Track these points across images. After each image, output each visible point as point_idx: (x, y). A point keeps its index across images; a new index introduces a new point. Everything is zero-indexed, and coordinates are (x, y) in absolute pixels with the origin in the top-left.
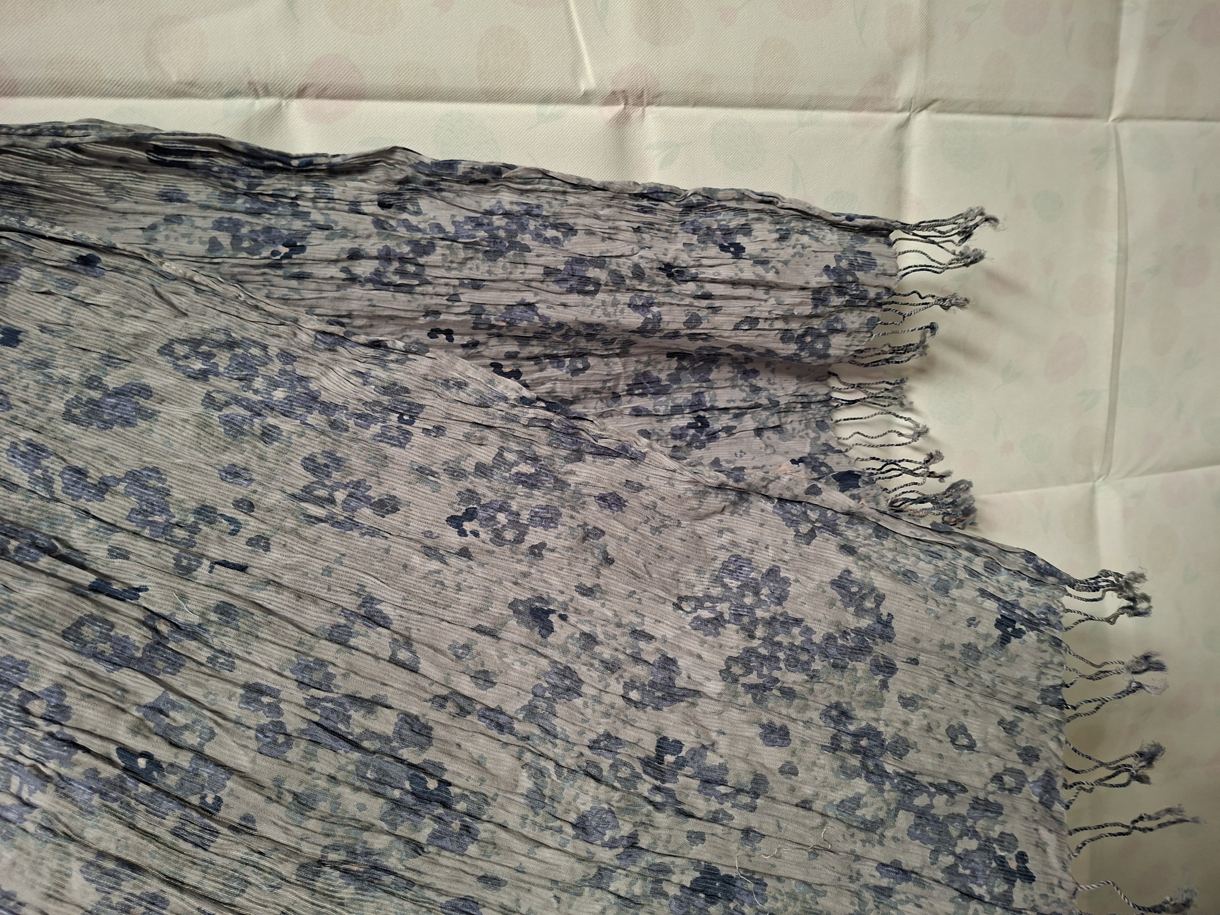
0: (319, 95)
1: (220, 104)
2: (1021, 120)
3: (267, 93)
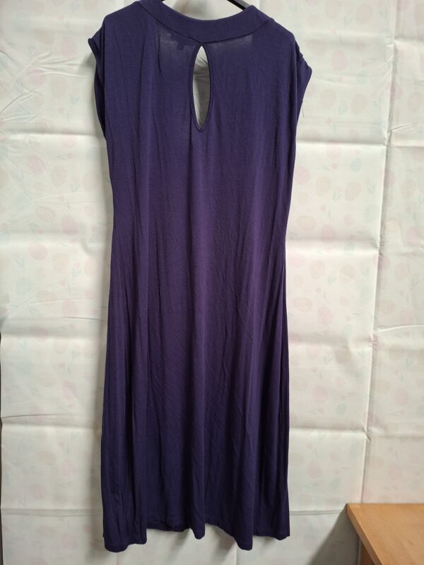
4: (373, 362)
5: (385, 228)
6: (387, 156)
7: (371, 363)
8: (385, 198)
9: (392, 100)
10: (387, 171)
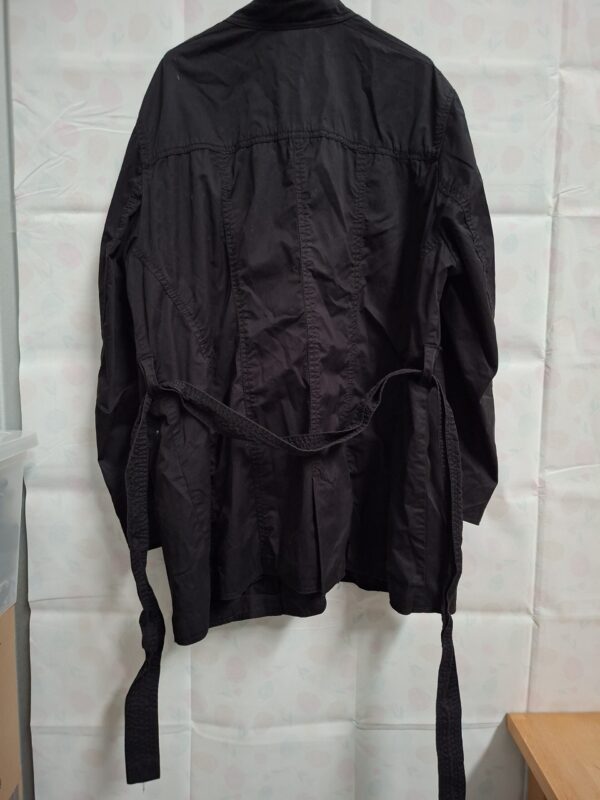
0: (546, 372)
1: (545, 339)
2: (528, 670)
3: (547, 355)
4: (539, 517)
5: (552, 330)
6: (553, 230)
7: (537, 518)
8: (551, 289)
9: (558, 152)
10: (553, 251)
